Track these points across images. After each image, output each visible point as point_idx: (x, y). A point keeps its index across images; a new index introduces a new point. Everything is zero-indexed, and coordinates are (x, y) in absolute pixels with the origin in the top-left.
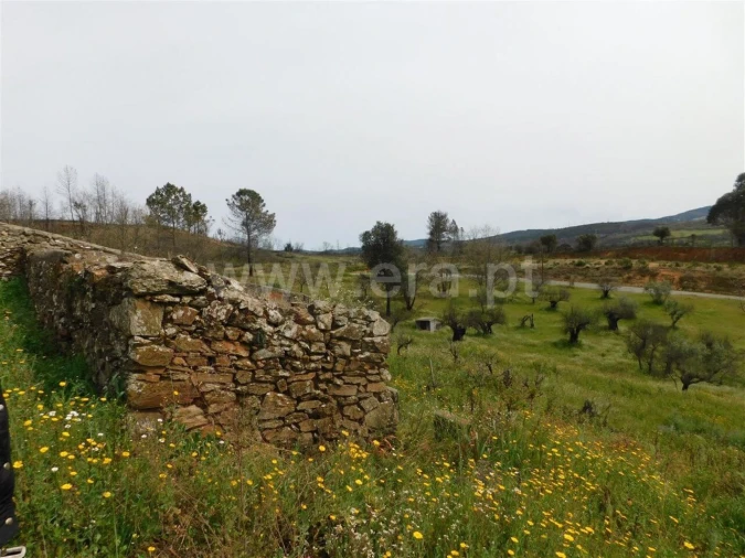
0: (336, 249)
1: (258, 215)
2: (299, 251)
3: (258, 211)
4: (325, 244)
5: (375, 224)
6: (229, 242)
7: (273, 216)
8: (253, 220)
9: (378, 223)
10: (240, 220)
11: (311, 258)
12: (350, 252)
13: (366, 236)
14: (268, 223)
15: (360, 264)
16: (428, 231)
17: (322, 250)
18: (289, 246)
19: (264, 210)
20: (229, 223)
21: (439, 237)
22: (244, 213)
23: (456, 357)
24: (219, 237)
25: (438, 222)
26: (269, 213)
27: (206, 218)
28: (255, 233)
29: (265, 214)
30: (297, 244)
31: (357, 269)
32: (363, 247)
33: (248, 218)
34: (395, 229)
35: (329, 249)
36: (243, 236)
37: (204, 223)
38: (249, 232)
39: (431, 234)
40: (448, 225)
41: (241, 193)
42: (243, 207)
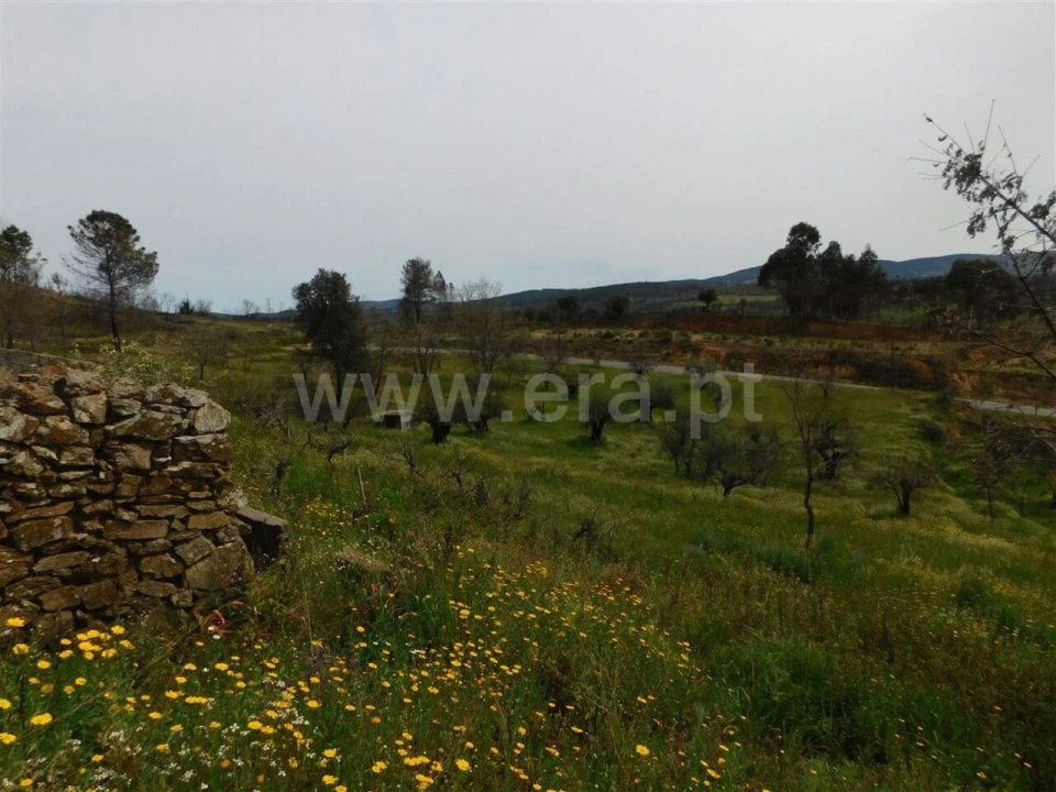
0: (264, 311)
1: (128, 254)
2: (204, 314)
3: (127, 248)
4: (246, 303)
5: (316, 272)
6: (78, 297)
7: (153, 256)
8: (118, 262)
9: (321, 271)
10: (96, 262)
11: (221, 323)
12: (284, 317)
13: (302, 291)
14: (145, 267)
15: (299, 334)
16: (403, 287)
17: (243, 313)
18: (186, 305)
19: (138, 246)
20: (77, 266)
21: (420, 295)
22: (102, 250)
23: (412, 466)
24: (55, 287)
25: (417, 274)
26: (146, 252)
27: (31, 256)
28: (124, 283)
29: (140, 252)
30: (200, 302)
31: (293, 341)
32: (298, 306)
33: (109, 258)
34: (348, 280)
35: (252, 311)
36: (102, 288)
37: (26, 264)
38: (111, 281)
39: (407, 290)
40: (431, 278)
41: (96, 217)
42: (100, 240)
